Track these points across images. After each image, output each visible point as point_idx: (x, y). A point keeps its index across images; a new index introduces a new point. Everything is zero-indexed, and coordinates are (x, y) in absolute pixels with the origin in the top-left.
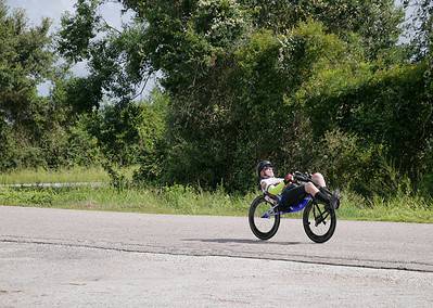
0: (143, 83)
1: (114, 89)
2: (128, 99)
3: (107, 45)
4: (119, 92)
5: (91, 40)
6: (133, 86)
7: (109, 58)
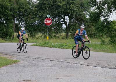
0: (112, 13)
1: (103, 15)
2: (107, 18)
3: (102, 2)
4: (105, 16)
5: (97, 1)
6: (109, 14)
7: (102, 6)
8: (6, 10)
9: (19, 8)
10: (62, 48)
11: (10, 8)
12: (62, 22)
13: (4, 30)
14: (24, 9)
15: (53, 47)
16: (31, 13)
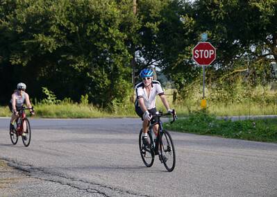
8: (109, 26)
9: (145, 21)
10: (237, 137)
11: (118, 22)
12: (268, 57)
13: (103, 83)
14: (159, 23)
15: (210, 133)
16: (178, 32)
